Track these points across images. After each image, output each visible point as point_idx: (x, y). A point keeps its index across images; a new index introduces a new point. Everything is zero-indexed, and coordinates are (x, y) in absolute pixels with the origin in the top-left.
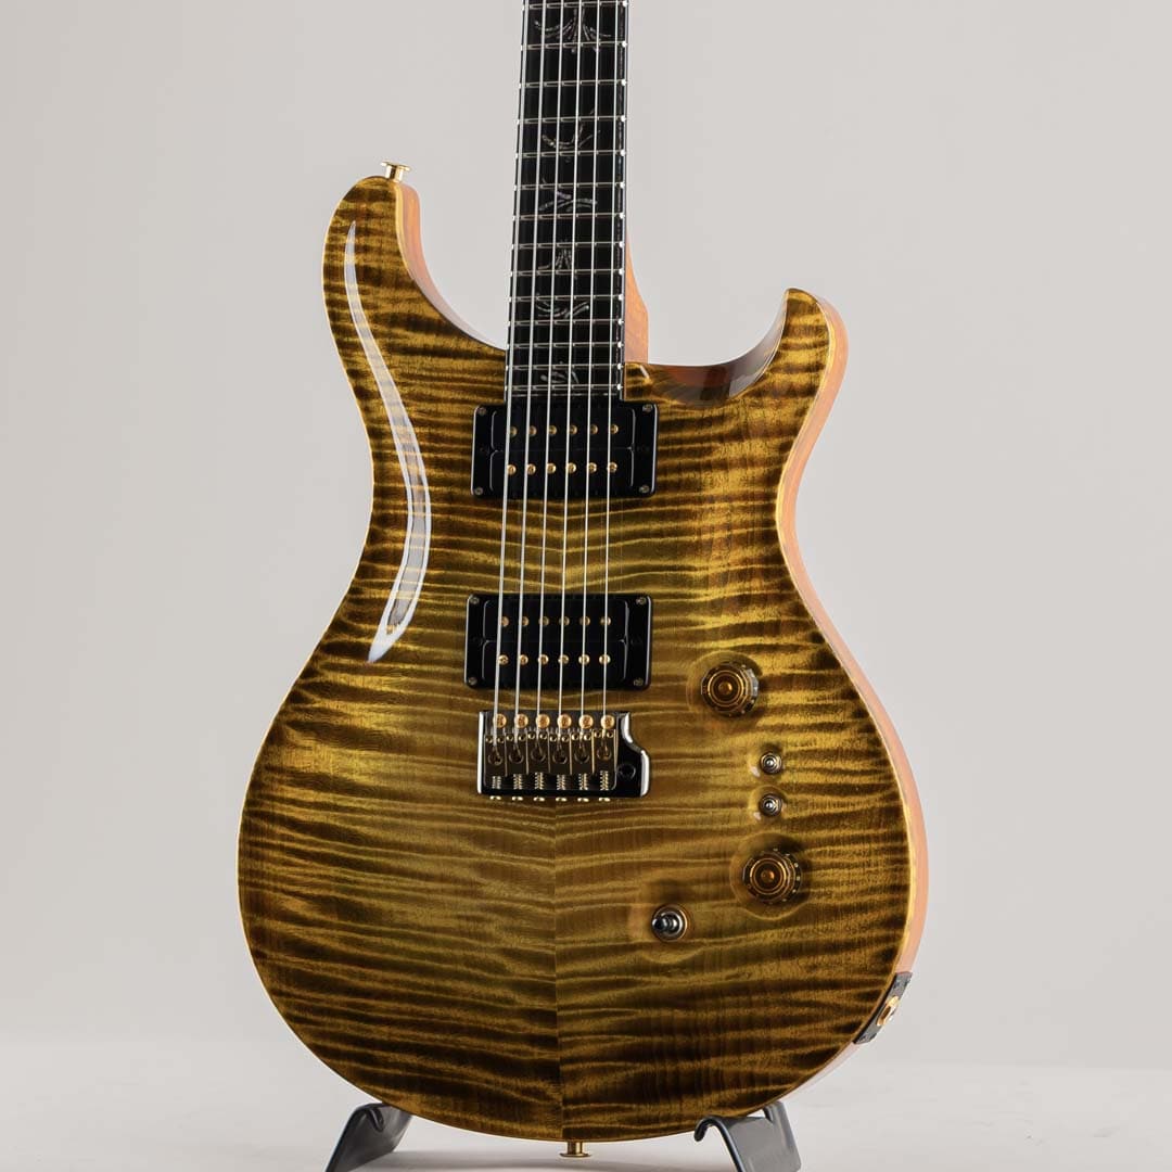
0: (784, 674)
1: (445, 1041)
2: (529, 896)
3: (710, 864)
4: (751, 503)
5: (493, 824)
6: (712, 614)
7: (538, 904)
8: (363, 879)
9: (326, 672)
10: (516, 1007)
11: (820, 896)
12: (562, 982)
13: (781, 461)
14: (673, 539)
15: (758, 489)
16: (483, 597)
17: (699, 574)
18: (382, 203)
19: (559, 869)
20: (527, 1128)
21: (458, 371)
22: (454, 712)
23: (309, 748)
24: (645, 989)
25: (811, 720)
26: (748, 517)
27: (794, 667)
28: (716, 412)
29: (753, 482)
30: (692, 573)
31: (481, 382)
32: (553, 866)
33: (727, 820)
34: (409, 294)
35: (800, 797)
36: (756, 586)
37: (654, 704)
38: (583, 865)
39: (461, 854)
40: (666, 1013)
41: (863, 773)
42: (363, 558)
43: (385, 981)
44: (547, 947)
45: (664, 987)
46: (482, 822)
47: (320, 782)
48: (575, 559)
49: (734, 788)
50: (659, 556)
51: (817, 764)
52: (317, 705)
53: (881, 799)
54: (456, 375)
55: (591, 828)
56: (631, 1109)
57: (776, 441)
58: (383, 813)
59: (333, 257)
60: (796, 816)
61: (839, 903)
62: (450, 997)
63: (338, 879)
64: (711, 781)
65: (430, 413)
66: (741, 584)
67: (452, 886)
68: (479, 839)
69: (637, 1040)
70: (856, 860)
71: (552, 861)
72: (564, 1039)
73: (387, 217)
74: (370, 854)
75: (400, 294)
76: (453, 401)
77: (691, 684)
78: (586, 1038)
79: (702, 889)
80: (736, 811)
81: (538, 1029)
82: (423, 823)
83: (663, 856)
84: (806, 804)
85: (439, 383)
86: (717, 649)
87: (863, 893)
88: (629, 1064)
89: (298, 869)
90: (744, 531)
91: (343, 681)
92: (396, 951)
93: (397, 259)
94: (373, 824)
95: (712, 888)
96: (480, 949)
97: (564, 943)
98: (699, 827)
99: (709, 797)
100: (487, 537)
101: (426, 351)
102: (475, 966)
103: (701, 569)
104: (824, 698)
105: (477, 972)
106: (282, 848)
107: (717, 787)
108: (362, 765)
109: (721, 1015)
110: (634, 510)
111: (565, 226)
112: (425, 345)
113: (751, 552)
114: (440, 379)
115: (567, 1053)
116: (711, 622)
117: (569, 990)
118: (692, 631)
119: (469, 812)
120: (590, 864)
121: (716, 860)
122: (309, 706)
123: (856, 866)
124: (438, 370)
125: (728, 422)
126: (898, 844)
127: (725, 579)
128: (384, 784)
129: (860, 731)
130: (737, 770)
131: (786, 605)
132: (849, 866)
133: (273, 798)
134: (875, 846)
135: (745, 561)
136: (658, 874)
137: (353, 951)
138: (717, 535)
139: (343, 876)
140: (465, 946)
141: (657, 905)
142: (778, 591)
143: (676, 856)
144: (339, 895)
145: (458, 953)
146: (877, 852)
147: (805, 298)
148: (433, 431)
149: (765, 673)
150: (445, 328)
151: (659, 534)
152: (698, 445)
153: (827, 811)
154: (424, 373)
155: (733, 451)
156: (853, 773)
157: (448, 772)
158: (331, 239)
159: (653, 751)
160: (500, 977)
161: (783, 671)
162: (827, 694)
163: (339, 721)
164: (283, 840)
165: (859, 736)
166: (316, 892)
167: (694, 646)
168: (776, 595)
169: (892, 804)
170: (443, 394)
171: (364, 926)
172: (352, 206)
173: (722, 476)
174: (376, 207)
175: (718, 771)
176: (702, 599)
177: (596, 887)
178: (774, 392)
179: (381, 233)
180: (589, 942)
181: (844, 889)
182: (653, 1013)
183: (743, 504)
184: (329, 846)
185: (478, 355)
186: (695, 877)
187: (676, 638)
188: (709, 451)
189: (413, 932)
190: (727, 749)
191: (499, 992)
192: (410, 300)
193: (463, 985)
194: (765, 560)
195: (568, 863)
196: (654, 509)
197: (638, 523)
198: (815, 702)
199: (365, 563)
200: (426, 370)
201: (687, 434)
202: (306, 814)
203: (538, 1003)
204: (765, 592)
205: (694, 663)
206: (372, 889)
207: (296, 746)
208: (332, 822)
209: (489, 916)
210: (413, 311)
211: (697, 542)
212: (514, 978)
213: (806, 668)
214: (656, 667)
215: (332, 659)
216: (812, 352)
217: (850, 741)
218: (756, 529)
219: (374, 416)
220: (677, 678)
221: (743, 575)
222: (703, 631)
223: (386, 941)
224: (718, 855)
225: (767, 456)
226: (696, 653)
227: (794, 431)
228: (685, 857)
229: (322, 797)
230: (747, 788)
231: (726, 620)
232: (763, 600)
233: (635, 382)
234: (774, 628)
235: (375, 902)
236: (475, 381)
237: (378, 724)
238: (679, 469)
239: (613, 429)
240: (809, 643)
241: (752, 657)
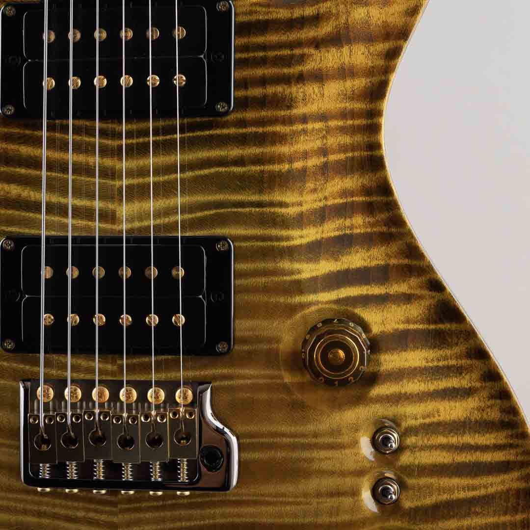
0: (397, 330)
4: (350, 122)
5: (39, 514)
6: (309, 260)
13: (388, 70)
14: (258, 168)
15: (359, 106)
16: (19, 241)
17: (292, 211)
25: (432, 386)
26: (347, 140)
27: (408, 321)
28: (309, 11)
29: (352, 97)
30: (283, 210)
33: (336, 511)
35: (423, 481)
36: (359, 223)
37: (238, 371)
46: (25, 512)
48: (138, 193)
49: (343, 474)
50: (241, 189)
51: (442, 440)
53: (518, 479)
57: (381, 47)
60: (419, 504)
64: (315, 466)
66: (341, 221)
77: (283, 348)
80: (347, 501)
84: (430, 489)
86: (317, 303)
90: (342, 156)
103: (293, 205)
104: (445, 358)
107: (322, 473)
110: (207, 133)
113: (351, 182)
116: (308, 270)
118: (285, 282)
119: (8, 499)
125: (324, 24)
127: (321, 216)
129: (492, 397)
130: (347, 451)
131: (394, 247)
135: (344, 193)
138: (311, 162)
142: (384, 229)
149: (376, 330)
151: (239, 162)
152: (286, 52)
155: (330, 58)
156: (484, 448)
159: (242, 428)
161: (397, 326)
162: (448, 352)
165: (490, 403)
167: (289, 300)
168: (382, 234)
173: (316, 90)
175: (323, 454)
176: (297, 242)
183: (340, 123)
187: (266, 290)
188: (302, 59)
190: (335, 426)
194: (366, 191)
196: (232, 131)
197: (211, 148)
198: (435, 364)
201: (273, 38)
204: (369, 230)
205: (289, 322)
211: (288, 171)
213: (422, 322)
214: (241, 326)
217: (481, 409)
218: (356, 154)
220: (270, 340)
221: (341, 211)
222: (298, 282)
225: (370, 64)
226: (293, 309)
227: (404, 34)
230: (360, 473)
231: (325, 267)
232: (368, 240)
234: (381, 274)
238: (263, 82)
239: (179, 33)
240: (426, 292)
241: (359, 311)
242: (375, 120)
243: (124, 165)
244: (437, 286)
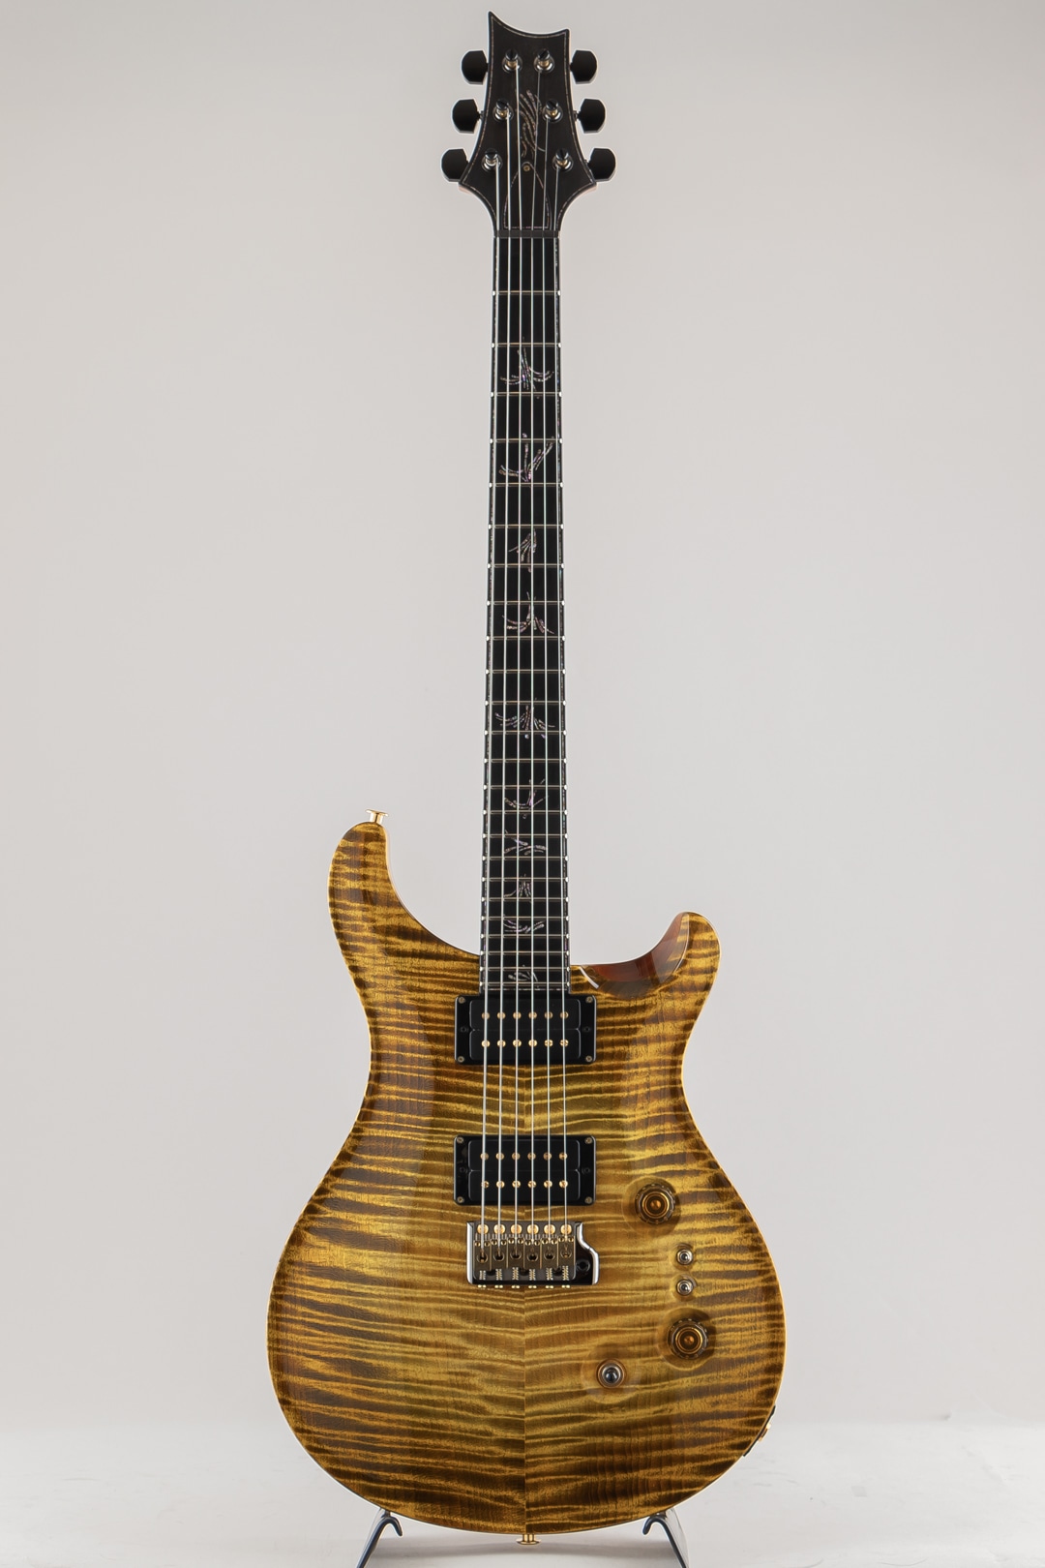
0: (691, 1191)
1: (436, 1464)
2: (504, 1357)
3: (642, 1331)
4: (663, 1068)
5: (476, 1304)
6: (640, 1149)
7: (512, 1362)
8: (372, 1346)
9: (334, 1190)
10: (493, 1438)
11: (721, 1352)
12: (529, 1419)
13: (685, 1037)
14: (609, 1095)
15: (669, 1058)
16: (467, 1138)
17: (629, 1120)
18: (374, 843)
19: (528, 1336)
20: (499, 1526)
21: (441, 970)
22: (444, 1222)
23: (324, 1248)
24: (593, 1422)
25: (712, 1225)
26: (661, 1078)
27: (697, 1186)
28: (639, 1003)
29: (664, 1053)
30: (624, 1120)
31: (458, 978)
32: (523, 1334)
33: (655, 1299)
34: (397, 911)
35: (706, 1281)
36: (668, 1128)
37: (598, 1215)
38: (546, 1333)
39: (452, 1326)
40: (608, 1439)
41: (750, 1262)
42: (363, 1106)
43: (389, 1421)
44: (518, 1394)
45: (607, 1421)
46: (468, 1303)
47: (335, 1273)
48: (540, 1109)
49: (659, 1276)
50: (599, 1107)
51: (718, 1257)
52: (328, 1216)
53: (762, 1281)
54: (438, 973)
55: (552, 1306)
56: (578, 1509)
57: (682, 1023)
58: (389, 1297)
59: (336, 881)
60: (704, 1295)
61: (734, 1356)
62: (442, 1431)
63: (351, 1346)
64: (643, 1271)
65: (419, 1000)
66: (657, 1127)
67: (445, 1350)
68: (465, 1315)
69: (585, 1459)
70: (747, 1325)
71: (522, 1331)
72: (529, 1460)
73: (380, 854)
74: (379, 1327)
75: (391, 911)
76: (437, 992)
77: (624, 1201)
78: (546, 1459)
79: (637, 1349)
80: (661, 1293)
81: (509, 1453)
82: (422, 1304)
83: (607, 1326)
84: (710, 1286)
85: (425, 978)
86: (644, 1175)
87: (751, 1348)
88: (578, 1477)
89: (317, 1339)
90: (658, 1088)
91: (349, 1197)
92: (399, 1399)
93: (388, 884)
94: (381, 1305)
95: (644, 1348)
96: (466, 1396)
97: (532, 1390)
98: (634, 1305)
99: (641, 1282)
100: (466, 1093)
101: (414, 954)
102: (462, 1409)
103: (630, 1116)
104: (719, 1208)
105: (464, 1413)
106: (303, 1323)
107: (647, 1276)
108: (371, 1261)
109: (648, 1439)
110: (579, 1074)
111: (525, 865)
112: (414, 950)
113: (664, 1103)
114: (426, 975)
115: (532, 1470)
116: (639, 1155)
117: (534, 1425)
118: (625, 1162)
119: (458, 1295)
120: (552, 1333)
121: (646, 1328)
122: (322, 1216)
123: (746, 1329)
124: (424, 968)
125: (648, 1010)
126: (776, 1313)
127: (646, 1123)
128: (390, 1275)
129: (746, 1232)
130: (662, 1262)
131: (690, 1141)
132: (741, 1330)
133: (295, 1285)
134: (759, 1314)
135: (660, 1110)
136: (604, 1339)
137: (364, 1398)
138: (640, 1091)
139: (356, 1343)
140: (453, 1394)
141: (602, 1361)
142: (683, 1131)
143: (617, 1326)
144: (352, 1358)
145: (449, 1399)
146: (761, 1319)
147: (700, 920)
148: (422, 1014)
149: (678, 1191)
150: (425, 936)
151: (599, 1091)
152: (626, 1027)
153: (726, 1290)
154: (413, 971)
155: (651, 1030)
156: (742, 1262)
157: (441, 1266)
158: (335, 868)
159: (599, 1249)
160: (482, 1416)
161: (691, 1189)
162: (721, 1205)
163: (350, 1228)
164: (305, 1316)
165: (746, 1235)
166: (333, 1356)
167: (628, 1173)
168: (682, 1134)
169: (771, 1284)
170: (429, 986)
171: (373, 1380)
172: (351, 844)
173: (644, 1049)
174: (371, 846)
175: (648, 1264)
176: (632, 1139)
177: (556, 1349)
178: (683, 989)
179: (375, 865)
180: (551, 1389)
181: (738, 1346)
182: (599, 1440)
183: (658, 1068)
184: (344, 1322)
185: (455, 958)
186: (631, 1341)
187: (614, 1167)
188: (635, 1031)
189: (414, 1384)
190: (654, 1248)
191: (480, 1427)
192: (399, 915)
193: (453, 1423)
194: (675, 1109)
195: (534, 1332)
196: (594, 1073)
197: (582, 1082)
198: (714, 1212)
199: (365, 1109)
200: (415, 968)
201: (618, 1018)
202: (323, 1297)
203: (511, 1435)
204: (674, 1132)
205: (628, 1185)
206: (380, 1353)
207: (312, 1246)
208: (346, 1303)
209: (473, 1372)
210: (402, 924)
211: (627, 1097)
212: (493, 1417)
213: (705, 1187)
214: (600, 1188)
215: (339, 1181)
216: (709, 959)
217: (739, 1239)
218: (667, 1086)
219: (371, 1000)
220: (616, 1197)
221: (657, 1120)
222: (634, 1162)
223: (391, 1391)
224: (648, 1325)
225: (675, 1033)
226: (630, 1178)
227: (694, 1015)
228: (623, 1326)
229: (337, 1285)
230: (668, 1276)
231: (649, 1153)
232: (673, 1138)
233: (578, 980)
234: (681, 1158)
235: (383, 1363)
236: (454, 977)
237: (383, 1231)
238: (613, 1044)
239: (564, 1015)
240: (708, 1169)
241: (667, 1180)
242: (678, 1067)
243: (533, 1092)
244: (714, 1165)
